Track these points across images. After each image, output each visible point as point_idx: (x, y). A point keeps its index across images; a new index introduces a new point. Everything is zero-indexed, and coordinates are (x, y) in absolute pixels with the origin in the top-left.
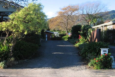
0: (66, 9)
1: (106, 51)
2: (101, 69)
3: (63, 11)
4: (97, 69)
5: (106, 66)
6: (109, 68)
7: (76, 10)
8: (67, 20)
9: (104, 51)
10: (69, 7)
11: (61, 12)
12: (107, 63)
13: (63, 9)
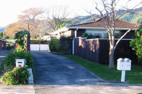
0: (27, 12)
1: (21, 63)
2: (14, 84)
3: (24, 14)
4: (8, 85)
5: (21, 81)
6: (23, 84)
7: (40, 13)
8: (28, 25)
9: (18, 63)
10: (31, 9)
11: (21, 16)
12: (21, 78)
13: (24, 12)
